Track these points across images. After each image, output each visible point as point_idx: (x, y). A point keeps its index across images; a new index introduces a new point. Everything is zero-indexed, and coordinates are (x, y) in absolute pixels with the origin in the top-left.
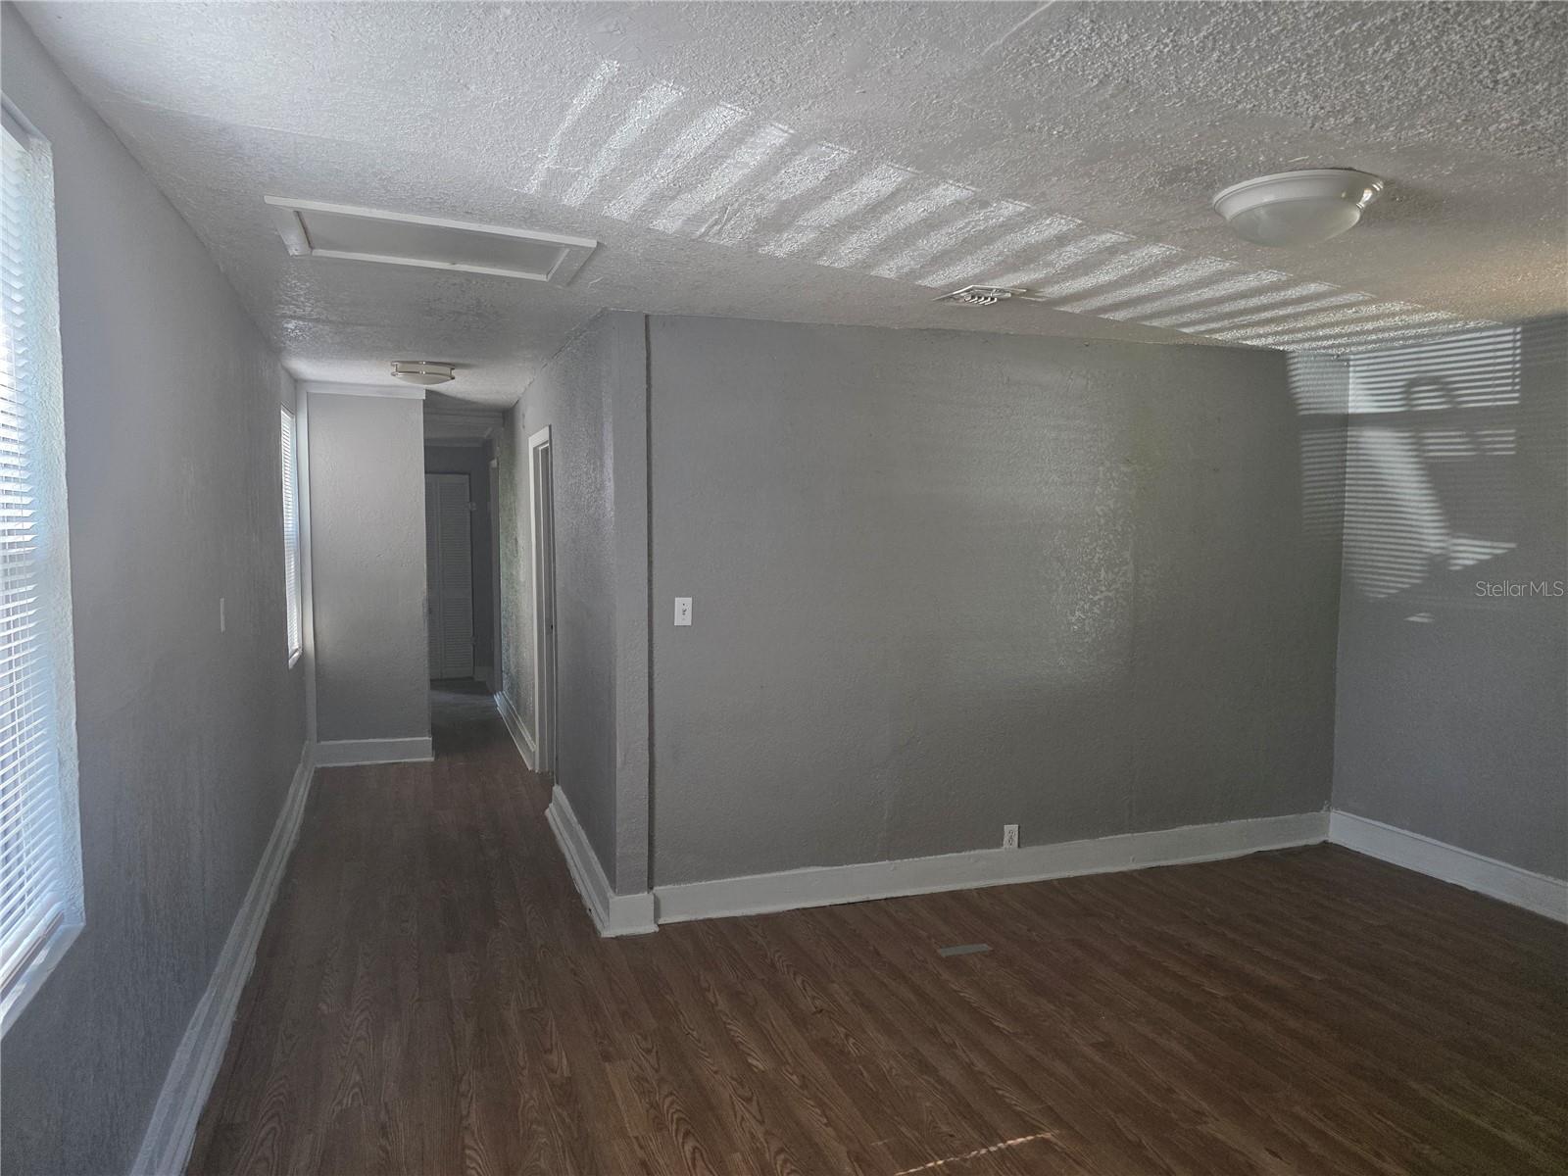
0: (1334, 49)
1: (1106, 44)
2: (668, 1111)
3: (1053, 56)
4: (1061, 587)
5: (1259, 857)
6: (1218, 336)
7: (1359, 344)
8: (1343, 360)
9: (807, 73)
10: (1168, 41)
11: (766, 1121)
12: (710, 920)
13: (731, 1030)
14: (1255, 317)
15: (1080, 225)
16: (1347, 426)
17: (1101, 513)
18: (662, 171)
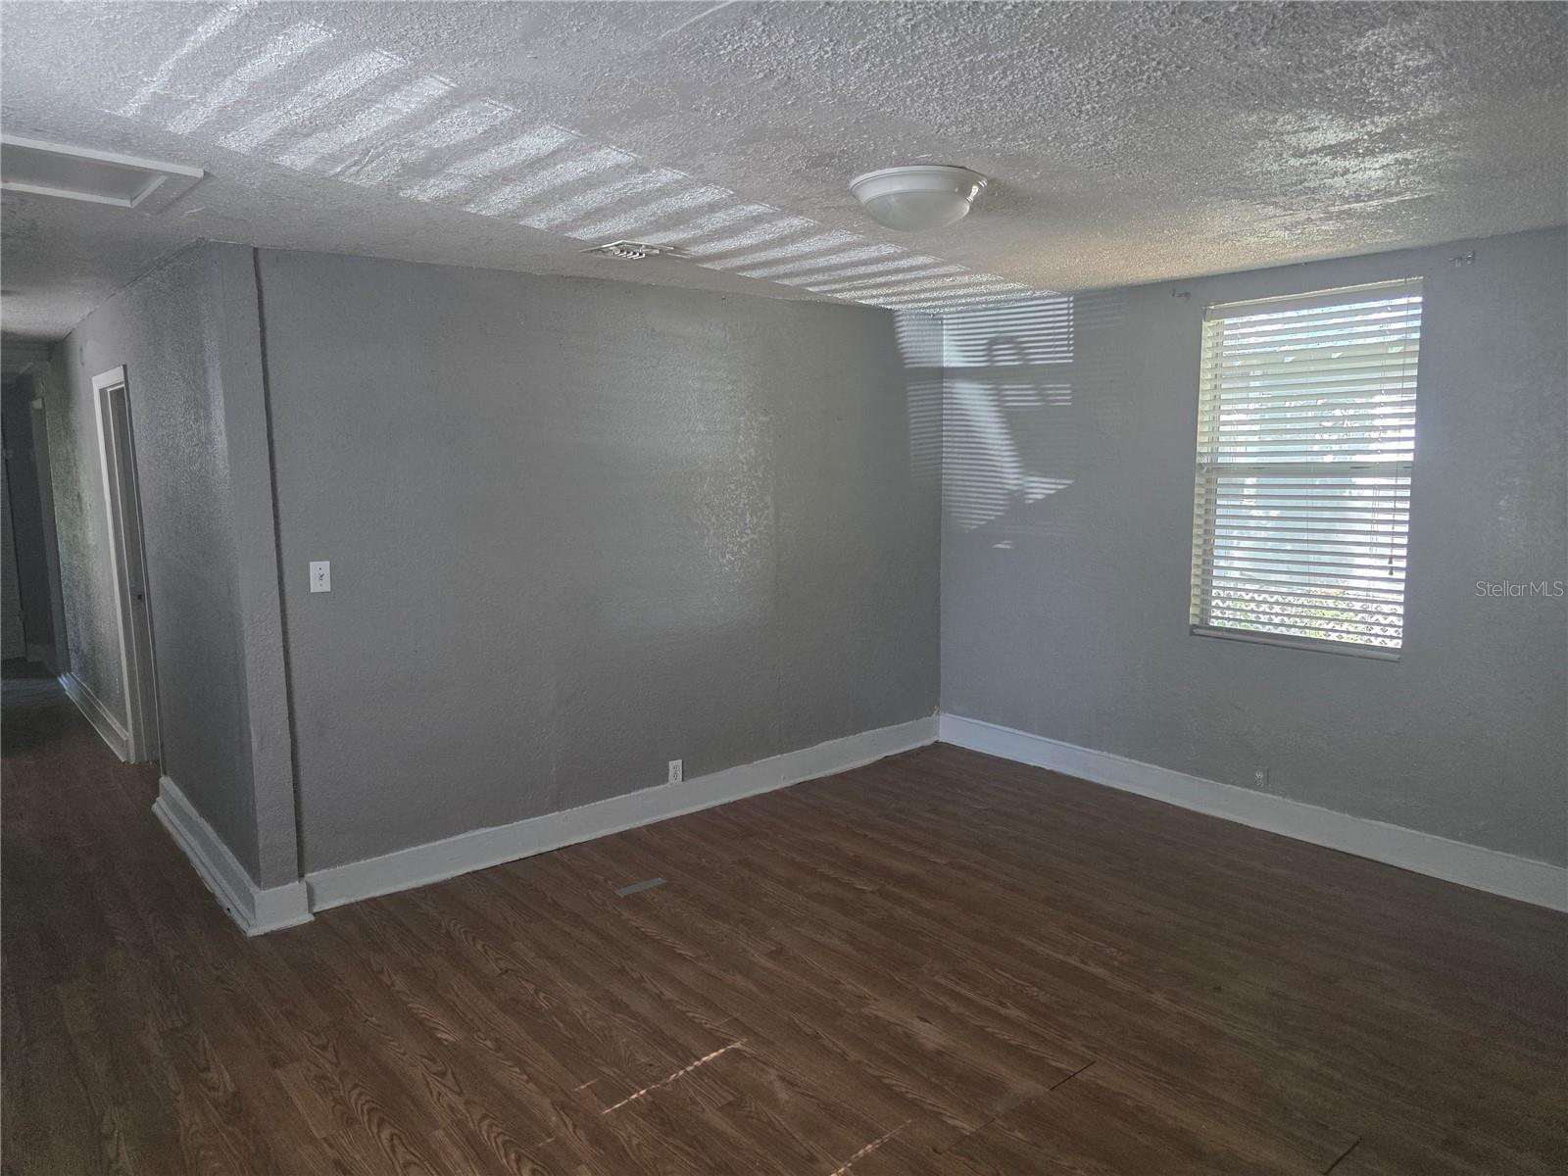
0: (963, 73)
1: (774, 45)
2: (356, 1104)
3: (725, 48)
4: (712, 532)
5: (887, 762)
6: (838, 295)
7: (952, 306)
8: (938, 319)
9: (476, 33)
10: (829, 49)
11: (465, 1091)
12: (374, 899)
13: (412, 1008)
14: (872, 281)
15: (732, 195)
16: (942, 378)
17: (744, 461)
18: (297, 109)
